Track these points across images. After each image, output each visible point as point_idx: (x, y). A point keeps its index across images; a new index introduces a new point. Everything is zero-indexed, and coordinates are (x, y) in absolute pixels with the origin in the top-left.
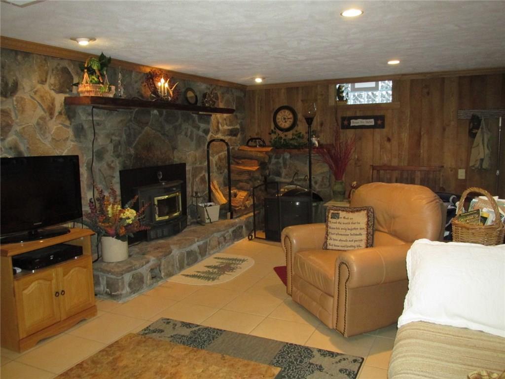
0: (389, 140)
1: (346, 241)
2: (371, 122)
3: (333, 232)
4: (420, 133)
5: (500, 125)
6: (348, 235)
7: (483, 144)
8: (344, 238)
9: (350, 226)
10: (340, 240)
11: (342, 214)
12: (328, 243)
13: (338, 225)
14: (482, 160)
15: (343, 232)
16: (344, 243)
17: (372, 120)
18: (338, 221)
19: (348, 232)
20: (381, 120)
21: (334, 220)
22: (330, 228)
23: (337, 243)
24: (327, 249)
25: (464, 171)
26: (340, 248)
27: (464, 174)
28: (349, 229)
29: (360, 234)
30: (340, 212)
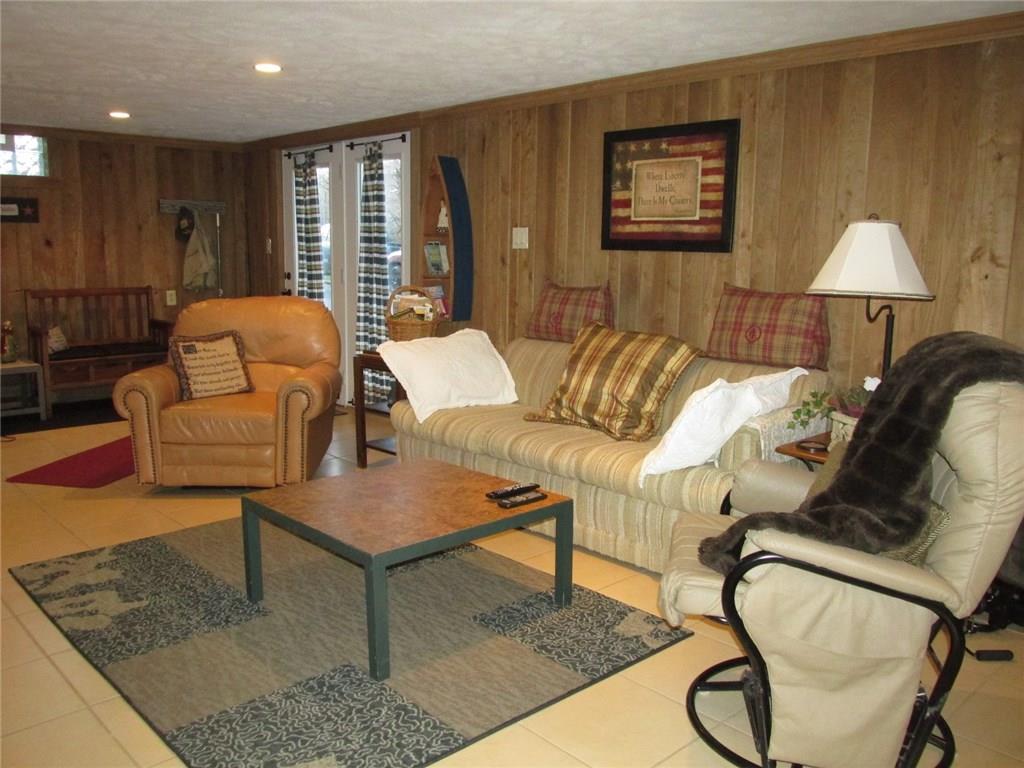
0: (49, 243)
1: (219, 381)
2: (13, 210)
3: (196, 373)
4: (102, 233)
5: (218, 224)
6: (219, 373)
7: (204, 251)
8: (215, 378)
9: (219, 360)
10: (211, 382)
11: (199, 346)
12: (192, 390)
13: (198, 362)
14: (206, 274)
15: (212, 370)
16: (218, 385)
17: (15, 206)
18: (197, 355)
19: (219, 369)
20: (31, 207)
21: (191, 356)
22: (189, 368)
23: (208, 386)
24: (192, 399)
25: (173, 292)
26: (214, 393)
27: (174, 297)
28: (218, 365)
29: (235, 369)
30: (194, 343)
